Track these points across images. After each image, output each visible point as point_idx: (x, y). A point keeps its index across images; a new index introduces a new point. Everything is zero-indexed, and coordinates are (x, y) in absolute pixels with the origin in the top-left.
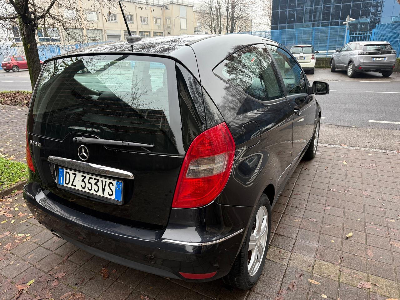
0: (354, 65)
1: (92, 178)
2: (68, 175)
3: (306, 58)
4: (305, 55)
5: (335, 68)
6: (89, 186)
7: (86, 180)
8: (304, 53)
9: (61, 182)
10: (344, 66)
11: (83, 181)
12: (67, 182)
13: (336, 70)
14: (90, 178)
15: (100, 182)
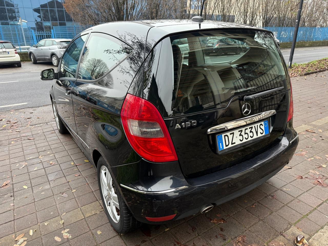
0: (57, 57)
1: (247, 129)
2: (226, 137)
3: (10, 53)
4: (7, 50)
5: (37, 61)
6: (246, 136)
7: (243, 133)
8: (6, 49)
9: (221, 148)
10: (47, 58)
11: (240, 135)
12: (227, 144)
13: (38, 62)
14: (246, 129)
15: (254, 128)
